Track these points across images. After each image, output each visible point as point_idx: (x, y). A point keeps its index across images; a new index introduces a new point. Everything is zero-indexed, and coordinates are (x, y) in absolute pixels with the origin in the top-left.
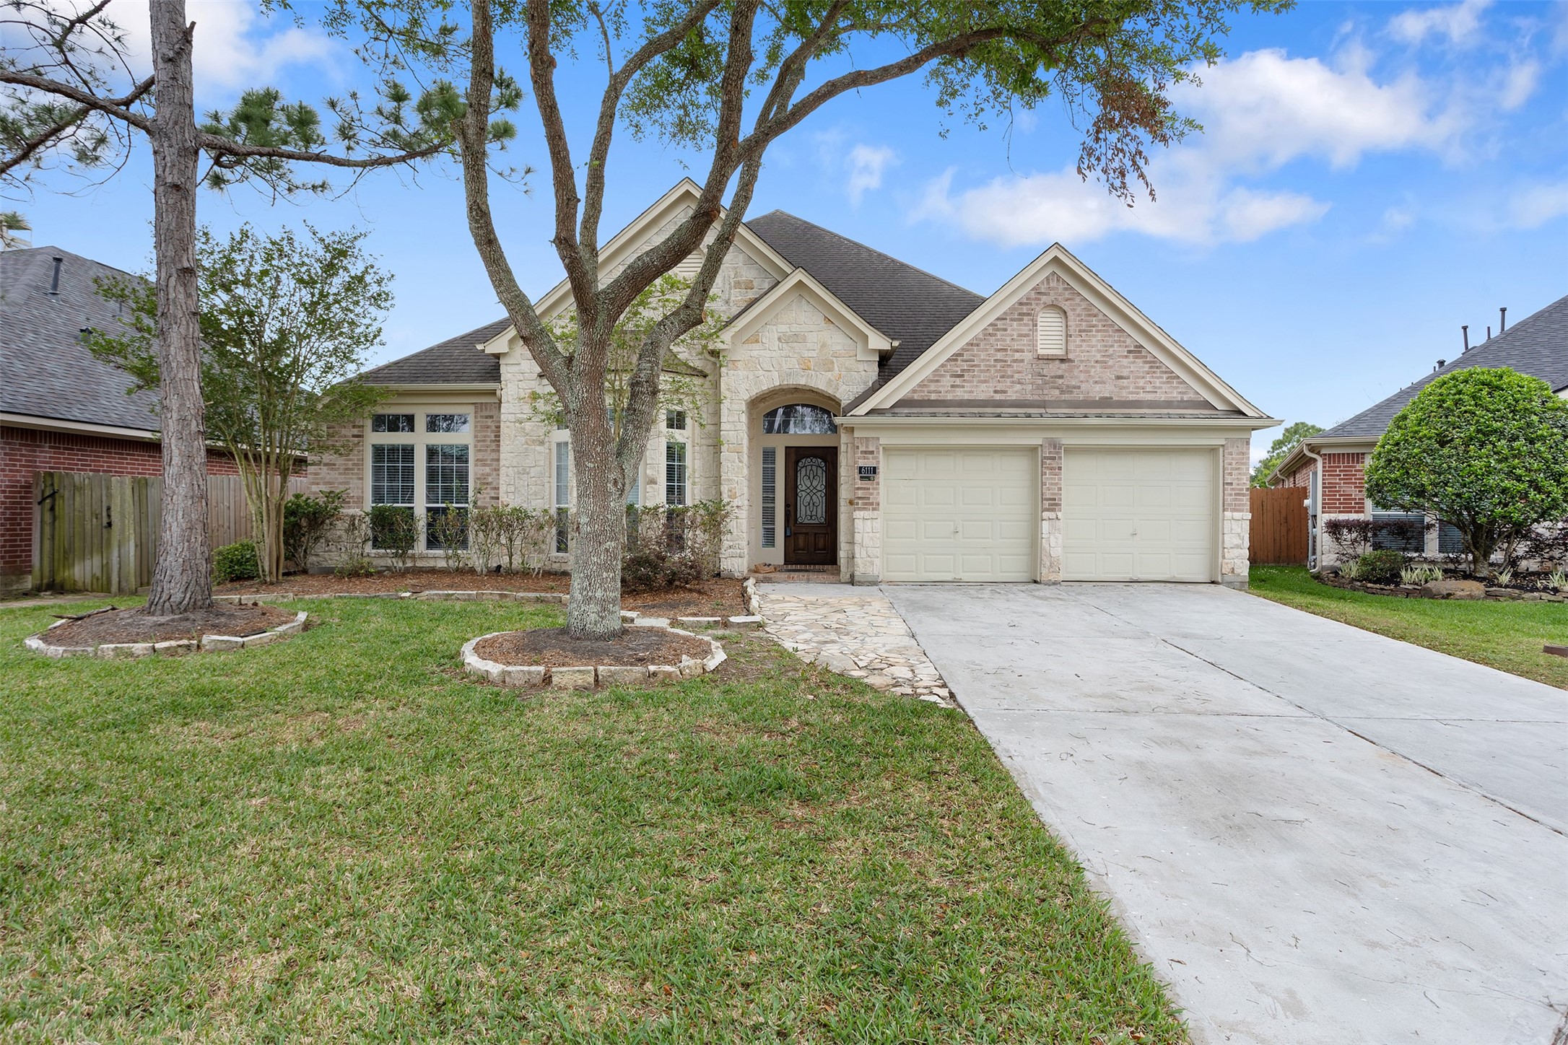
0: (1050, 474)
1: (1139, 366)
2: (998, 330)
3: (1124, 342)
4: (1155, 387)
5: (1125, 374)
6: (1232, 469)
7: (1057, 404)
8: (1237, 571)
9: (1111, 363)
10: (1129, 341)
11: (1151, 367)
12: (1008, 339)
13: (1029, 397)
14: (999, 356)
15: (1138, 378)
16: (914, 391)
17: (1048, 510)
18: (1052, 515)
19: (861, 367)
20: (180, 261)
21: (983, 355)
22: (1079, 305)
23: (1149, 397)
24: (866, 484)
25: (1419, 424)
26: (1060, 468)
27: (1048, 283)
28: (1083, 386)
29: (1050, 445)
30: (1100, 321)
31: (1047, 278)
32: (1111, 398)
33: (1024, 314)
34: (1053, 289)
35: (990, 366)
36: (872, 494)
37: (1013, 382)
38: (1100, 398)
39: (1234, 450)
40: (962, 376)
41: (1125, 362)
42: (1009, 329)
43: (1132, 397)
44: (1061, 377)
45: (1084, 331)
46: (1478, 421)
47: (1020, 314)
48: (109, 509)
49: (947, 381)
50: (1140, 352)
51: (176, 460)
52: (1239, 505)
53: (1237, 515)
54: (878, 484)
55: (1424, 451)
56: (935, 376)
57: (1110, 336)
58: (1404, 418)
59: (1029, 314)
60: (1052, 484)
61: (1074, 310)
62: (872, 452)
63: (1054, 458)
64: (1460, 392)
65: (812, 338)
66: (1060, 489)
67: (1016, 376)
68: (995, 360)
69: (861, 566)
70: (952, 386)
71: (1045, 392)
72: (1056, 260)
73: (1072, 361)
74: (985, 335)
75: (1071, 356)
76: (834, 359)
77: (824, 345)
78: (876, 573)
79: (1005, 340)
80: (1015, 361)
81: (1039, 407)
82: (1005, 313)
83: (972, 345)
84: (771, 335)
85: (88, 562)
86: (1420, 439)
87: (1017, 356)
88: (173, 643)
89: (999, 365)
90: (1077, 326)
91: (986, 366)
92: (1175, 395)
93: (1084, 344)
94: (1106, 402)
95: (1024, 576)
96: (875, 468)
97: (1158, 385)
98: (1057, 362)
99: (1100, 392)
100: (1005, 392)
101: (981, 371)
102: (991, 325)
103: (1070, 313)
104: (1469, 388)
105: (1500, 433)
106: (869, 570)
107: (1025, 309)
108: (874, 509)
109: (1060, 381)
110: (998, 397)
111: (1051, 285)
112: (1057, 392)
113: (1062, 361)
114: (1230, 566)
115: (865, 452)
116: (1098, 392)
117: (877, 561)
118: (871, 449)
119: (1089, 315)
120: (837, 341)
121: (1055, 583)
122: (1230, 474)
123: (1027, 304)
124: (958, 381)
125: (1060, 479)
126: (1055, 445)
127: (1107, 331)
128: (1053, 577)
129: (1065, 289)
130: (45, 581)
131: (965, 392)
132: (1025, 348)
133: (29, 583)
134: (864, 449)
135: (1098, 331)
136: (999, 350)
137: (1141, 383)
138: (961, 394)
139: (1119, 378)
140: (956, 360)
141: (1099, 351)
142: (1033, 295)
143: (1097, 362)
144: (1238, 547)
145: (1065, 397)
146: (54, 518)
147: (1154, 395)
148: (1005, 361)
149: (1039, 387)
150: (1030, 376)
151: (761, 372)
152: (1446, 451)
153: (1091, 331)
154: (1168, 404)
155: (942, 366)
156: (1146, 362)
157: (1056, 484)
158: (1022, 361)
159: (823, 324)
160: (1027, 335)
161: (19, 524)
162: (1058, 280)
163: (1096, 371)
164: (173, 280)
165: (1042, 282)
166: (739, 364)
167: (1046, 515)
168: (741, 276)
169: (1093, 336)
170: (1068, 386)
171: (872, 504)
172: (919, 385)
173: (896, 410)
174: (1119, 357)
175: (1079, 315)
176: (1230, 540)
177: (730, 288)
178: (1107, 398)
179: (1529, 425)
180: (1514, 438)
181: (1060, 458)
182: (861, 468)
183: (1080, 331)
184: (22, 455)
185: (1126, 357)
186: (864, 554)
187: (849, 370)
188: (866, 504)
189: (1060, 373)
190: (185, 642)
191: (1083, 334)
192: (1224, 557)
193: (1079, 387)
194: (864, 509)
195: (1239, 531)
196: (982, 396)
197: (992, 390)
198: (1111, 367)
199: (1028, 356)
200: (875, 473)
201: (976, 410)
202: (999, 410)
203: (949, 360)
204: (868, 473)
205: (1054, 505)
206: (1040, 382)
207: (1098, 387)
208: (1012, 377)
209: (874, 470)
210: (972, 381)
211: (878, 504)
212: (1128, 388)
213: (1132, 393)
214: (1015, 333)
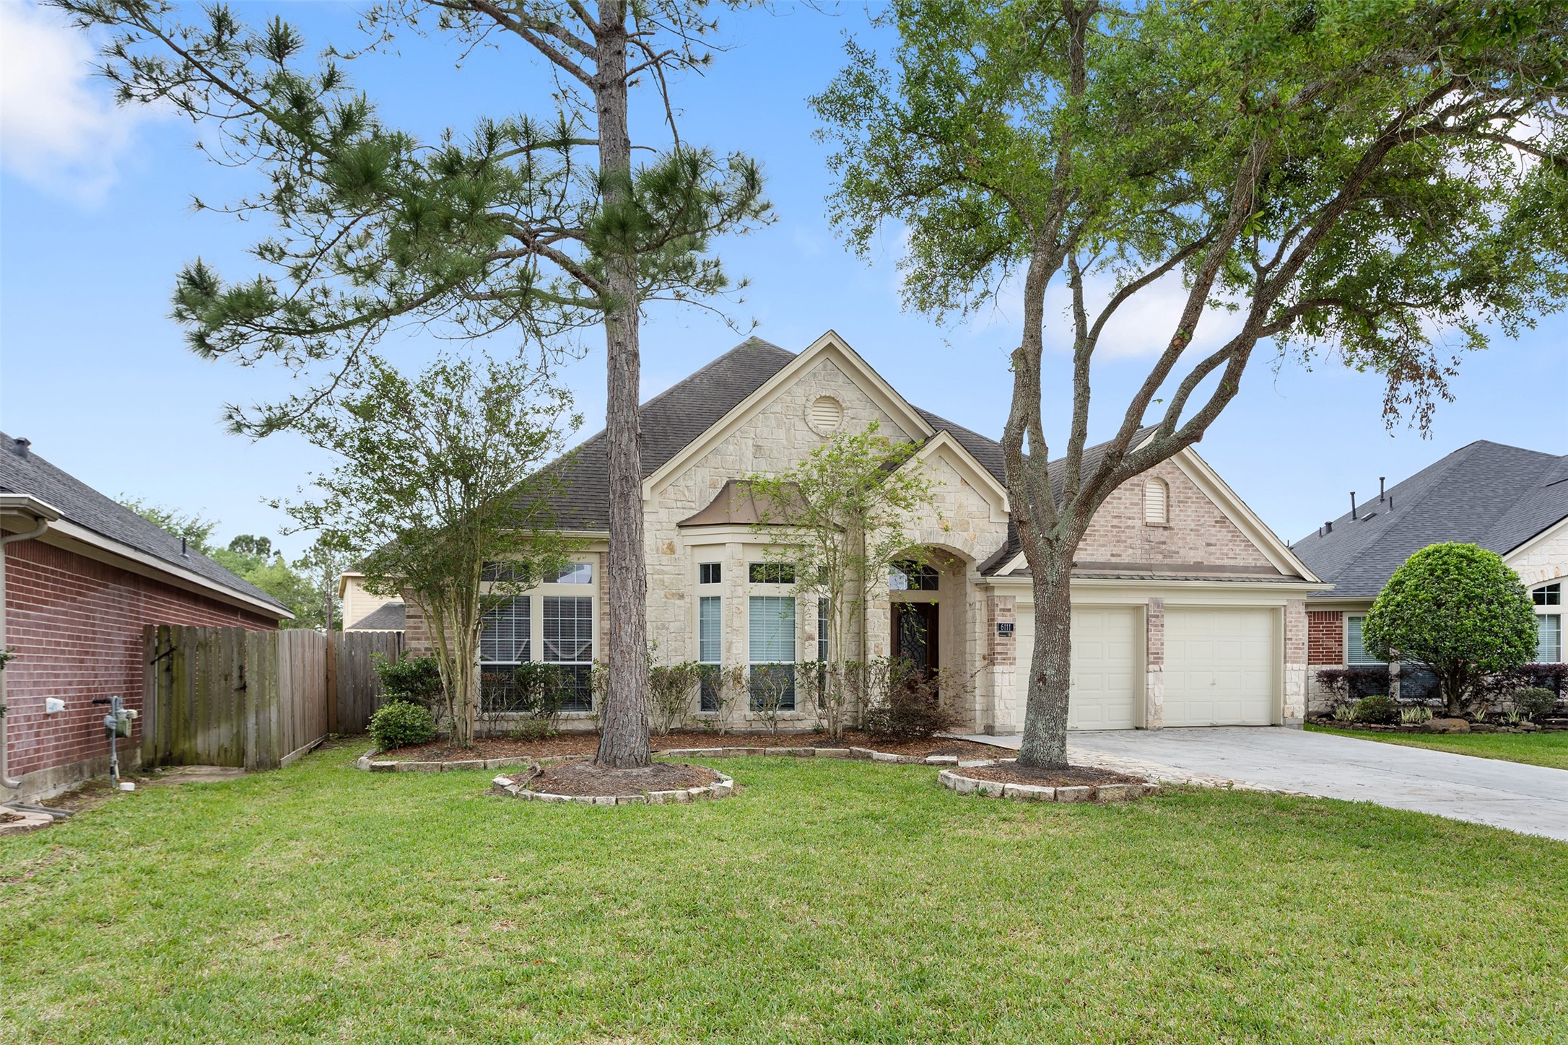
0: (1154, 631)
1: (1222, 535)
2: (1114, 498)
3: (1213, 512)
4: (1236, 554)
5: (1213, 542)
6: (1291, 626)
7: (1161, 567)
8: (1296, 715)
9: (1202, 531)
10: (1216, 512)
11: (1233, 536)
12: (1122, 506)
13: (1139, 561)
14: (1115, 522)
15: (1223, 545)
17: (1153, 663)
18: (1156, 667)
19: (993, 528)
21: (1102, 522)
22: (1178, 478)
23: (1232, 562)
24: (1004, 640)
25: (1416, 589)
26: (1162, 625)
28: (1181, 551)
29: (1155, 604)
30: (1194, 493)
32: (1202, 563)
33: (1135, 485)
35: (1108, 532)
36: (1009, 649)
37: (1126, 547)
38: (1195, 563)
39: (1293, 610)
40: (1085, 540)
41: (1213, 530)
42: (1123, 498)
43: (1219, 562)
44: (1164, 543)
45: (1182, 502)
46: (1464, 588)
47: (1131, 485)
50: (1224, 522)
52: (1297, 658)
53: (1296, 666)
54: (1014, 640)
55: (1425, 612)
57: (1201, 507)
58: (1400, 583)
59: (1139, 485)
60: (1156, 640)
61: (1174, 482)
62: (1009, 610)
63: (1157, 617)
64: (1445, 563)
65: (950, 498)
66: (1162, 644)
67: (1129, 541)
68: (1112, 527)
69: (1000, 717)
71: (1152, 556)
73: (1171, 528)
75: (1172, 524)
76: (970, 520)
77: (960, 506)
78: (1013, 723)
79: (1120, 508)
80: (1128, 527)
81: (1147, 570)
85: (214, 732)
86: (1420, 601)
87: (1130, 522)
89: (1115, 530)
90: (1177, 497)
91: (1104, 531)
92: (1250, 562)
93: (1181, 514)
94: (1198, 566)
95: (1128, 724)
96: (1012, 624)
97: (1238, 552)
98: (1161, 529)
99: (1194, 557)
100: (1120, 556)
101: (1101, 536)
103: (1171, 485)
104: (1454, 560)
105: (1481, 598)
106: (1007, 722)
107: (1135, 480)
108: (1011, 664)
109: (1163, 547)
110: (1114, 560)
112: (1161, 556)
113: (1165, 528)
114: (1290, 711)
115: (1004, 610)
116: (1192, 557)
117: (1013, 712)
118: (1009, 607)
119: (1186, 488)
120: (972, 502)
121: (1159, 729)
122: (1291, 631)
124: (1082, 545)
125: (1162, 635)
126: (1159, 605)
127: (1199, 503)
128: (1157, 724)
129: (1167, 464)
131: (1088, 555)
132: (1136, 516)
133: (139, 757)
134: (1003, 606)
135: (1193, 502)
136: (1115, 517)
137: (1225, 550)
138: (1084, 557)
139: (1209, 545)
141: (1193, 520)
143: (1191, 530)
144: (1296, 694)
145: (1167, 561)
147: (1235, 561)
148: (1120, 527)
149: (1147, 552)
150: (1139, 542)
151: (905, 531)
152: (1443, 611)
153: (1187, 502)
154: (1246, 569)
156: (1229, 532)
157: (1159, 640)
158: (1134, 527)
159: (960, 486)
160: (1138, 504)
163: (1191, 537)
167: (1151, 667)
168: (879, 433)
169: (1189, 507)
170: (1169, 552)
171: (1009, 659)
174: (1209, 526)
175: (1178, 488)
176: (1291, 688)
178: (1199, 563)
179: (1499, 591)
180: (1491, 603)
181: (1162, 616)
182: (1000, 624)
183: (1178, 502)
185: (1214, 526)
186: (1002, 704)
187: (983, 531)
188: (1005, 659)
189: (1163, 539)
191: (1181, 505)
192: (1285, 703)
193: (1178, 553)
194: (1003, 662)
195: (1297, 680)
196: (1101, 559)
197: (1109, 553)
198: (1202, 535)
199: (1138, 523)
200: (1012, 629)
201: (1097, 572)
202: (1116, 572)
204: (1006, 629)
205: (1158, 658)
206: (1147, 547)
207: (1192, 553)
208: (1125, 542)
209: (1012, 627)
210: (1092, 545)
211: (1015, 659)
212: (1215, 554)
213: (1218, 558)
214: (1128, 502)
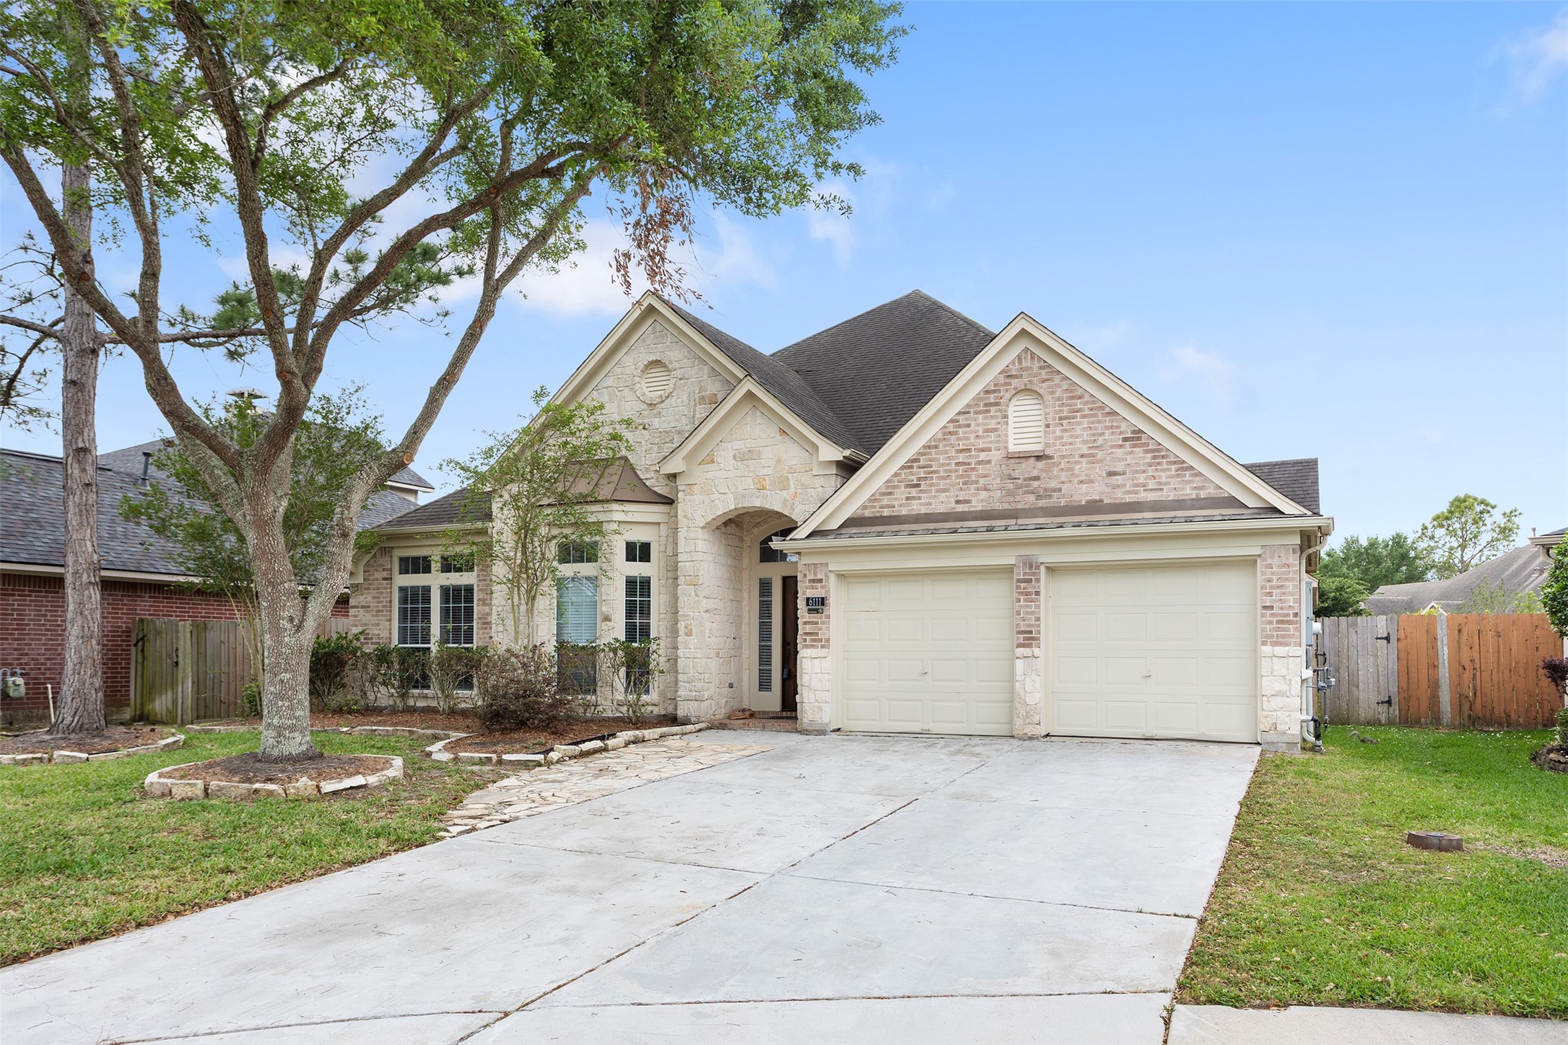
0: (1025, 600)
1: (1140, 456)
2: (960, 426)
3: (1118, 427)
4: (1160, 483)
5: (1119, 468)
6: (1272, 587)
7: (1031, 512)
8: (1281, 727)
9: (1100, 455)
10: (1124, 426)
11: (1155, 457)
12: (972, 436)
13: (997, 506)
14: (961, 457)
15: (1137, 472)
16: (864, 507)
17: (1023, 646)
18: (1028, 652)
19: (818, 482)
20: (76, 443)
21: (942, 459)
22: (1059, 386)
23: (1152, 496)
24: (814, 617)
26: (1037, 593)
27: (1020, 363)
28: (1064, 487)
29: (1025, 564)
30: (1085, 403)
31: (1019, 357)
32: (1101, 501)
33: (991, 404)
34: (1027, 369)
35: (950, 471)
36: (820, 629)
37: (978, 489)
38: (1087, 502)
39: (1275, 561)
40: (918, 485)
41: (1119, 452)
42: (973, 424)
43: (1129, 498)
44: (1037, 478)
45: (1066, 418)
47: (986, 405)
48: (177, 650)
49: (901, 493)
50: (1139, 439)
51: (71, 607)
52: (1284, 636)
53: (1282, 650)
54: (828, 617)
56: (887, 487)
57: (1099, 422)
59: (997, 404)
60: (1027, 613)
61: (1053, 393)
62: (820, 581)
63: (1029, 581)
65: (767, 453)
66: (1038, 619)
67: (982, 481)
68: (957, 464)
69: (809, 712)
70: (907, 499)
71: (1018, 498)
72: (1023, 333)
73: (1051, 458)
74: (945, 434)
75: (1049, 451)
76: (790, 476)
77: (779, 461)
78: (827, 721)
79: (967, 439)
80: (980, 463)
81: (1010, 517)
82: (968, 406)
83: (929, 447)
84: (725, 454)
85: (164, 697)
87: (983, 456)
88: (30, 756)
89: (961, 468)
90: (1057, 412)
91: (946, 471)
92: (1188, 492)
93: (1065, 435)
94: (1094, 507)
95: (1004, 729)
96: (823, 599)
97: (1164, 480)
98: (1032, 460)
99: (1087, 494)
100: (968, 502)
101: (941, 478)
102: (951, 421)
103: (1048, 397)
106: (817, 718)
107: (992, 398)
108: (823, 647)
109: (1035, 484)
110: (960, 508)
111: (1024, 365)
112: (1032, 498)
113: (1038, 458)
114: (1271, 721)
115: (813, 581)
116: (1083, 494)
117: (825, 706)
118: (819, 577)
119: (1072, 398)
120: (792, 454)
121: (1031, 738)
122: (1273, 594)
123: (994, 391)
124: (914, 492)
125: (1038, 607)
126: (1031, 565)
127: (1095, 416)
128: (1030, 730)
129: (1041, 368)
130: (138, 713)
131: (922, 504)
132: (993, 446)
133: (127, 714)
134: (812, 577)
135: (1083, 417)
136: (961, 451)
137: (1141, 478)
138: (917, 508)
139: (1111, 474)
140: (911, 467)
141: (1085, 442)
142: (1002, 380)
143: (1082, 456)
144: (1281, 694)
145: (1042, 503)
146: (144, 658)
147: (1159, 493)
148: (969, 464)
149: (1010, 493)
150: (998, 480)
151: (717, 496)
153: (1074, 417)
154: (1179, 504)
155: (896, 475)
156: (1147, 452)
157: (1032, 613)
158: (989, 462)
159: (778, 437)
160: (995, 430)
161: (121, 664)
162: (1032, 358)
163: (1082, 468)
164: (70, 458)
165: (1013, 362)
166: (695, 488)
167: (1020, 651)
168: (706, 390)
169: (1078, 423)
170: (1045, 490)
171: (820, 640)
172: (870, 500)
173: (844, 531)
174: (1112, 447)
175: (1059, 399)
176: (1271, 684)
177: (695, 405)
178: (1096, 501)
181: (1038, 580)
182: (808, 599)
183: (1061, 419)
184: (123, 605)
185: (1121, 446)
186: (811, 700)
187: (804, 486)
188: (814, 640)
189: (1035, 473)
190: (39, 755)
191: (1065, 422)
192: (1262, 708)
193: (1060, 490)
194: (812, 646)
195: (1284, 672)
196: (942, 509)
197: (953, 500)
198: (1101, 461)
199: (996, 456)
200: (823, 604)
201: (931, 526)
202: (959, 525)
203: (903, 468)
204: (818, 605)
205: (1031, 639)
206: (1011, 486)
207: (1084, 488)
208: (977, 482)
209: (822, 601)
210: (929, 491)
211: (828, 640)
212: (1124, 486)
213: (1129, 492)
214: (981, 429)
